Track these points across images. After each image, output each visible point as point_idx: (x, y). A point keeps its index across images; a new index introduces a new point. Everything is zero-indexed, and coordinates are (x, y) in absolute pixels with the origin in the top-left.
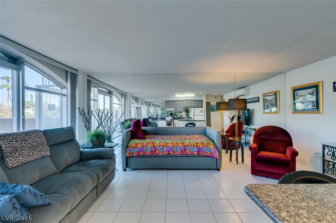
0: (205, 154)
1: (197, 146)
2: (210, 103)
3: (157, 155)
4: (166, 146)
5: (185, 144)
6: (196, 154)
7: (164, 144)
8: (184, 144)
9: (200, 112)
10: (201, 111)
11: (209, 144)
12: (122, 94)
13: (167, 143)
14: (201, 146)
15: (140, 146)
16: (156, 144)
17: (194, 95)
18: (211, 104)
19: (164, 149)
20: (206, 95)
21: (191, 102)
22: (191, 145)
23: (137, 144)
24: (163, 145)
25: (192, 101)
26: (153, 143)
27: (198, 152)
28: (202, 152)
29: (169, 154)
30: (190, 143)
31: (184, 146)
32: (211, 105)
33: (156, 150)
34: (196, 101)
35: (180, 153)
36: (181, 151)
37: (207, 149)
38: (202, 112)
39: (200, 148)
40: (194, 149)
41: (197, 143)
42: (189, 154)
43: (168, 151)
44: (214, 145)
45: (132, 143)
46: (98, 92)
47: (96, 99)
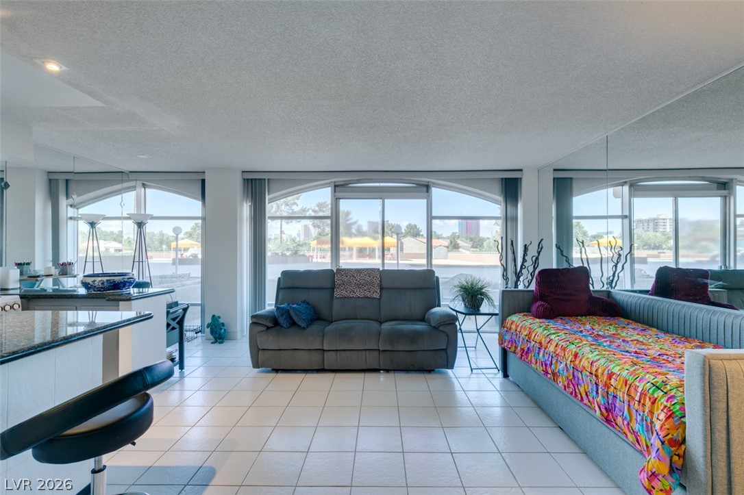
0: (630, 437)
1: (607, 386)
4: (545, 349)
5: (581, 361)
7: (543, 341)
8: (577, 362)
14: (620, 394)
15: (514, 327)
16: (534, 334)
19: (539, 354)
22: (591, 373)
23: (513, 322)
24: (540, 343)
27: (607, 410)
28: (619, 420)
31: (574, 368)
33: (529, 350)
35: (565, 386)
36: (568, 380)
37: (639, 418)
39: (615, 397)
40: (597, 393)
41: (610, 375)
43: (546, 365)
44: (671, 417)
45: (509, 318)
46: (631, 196)
47: (626, 213)
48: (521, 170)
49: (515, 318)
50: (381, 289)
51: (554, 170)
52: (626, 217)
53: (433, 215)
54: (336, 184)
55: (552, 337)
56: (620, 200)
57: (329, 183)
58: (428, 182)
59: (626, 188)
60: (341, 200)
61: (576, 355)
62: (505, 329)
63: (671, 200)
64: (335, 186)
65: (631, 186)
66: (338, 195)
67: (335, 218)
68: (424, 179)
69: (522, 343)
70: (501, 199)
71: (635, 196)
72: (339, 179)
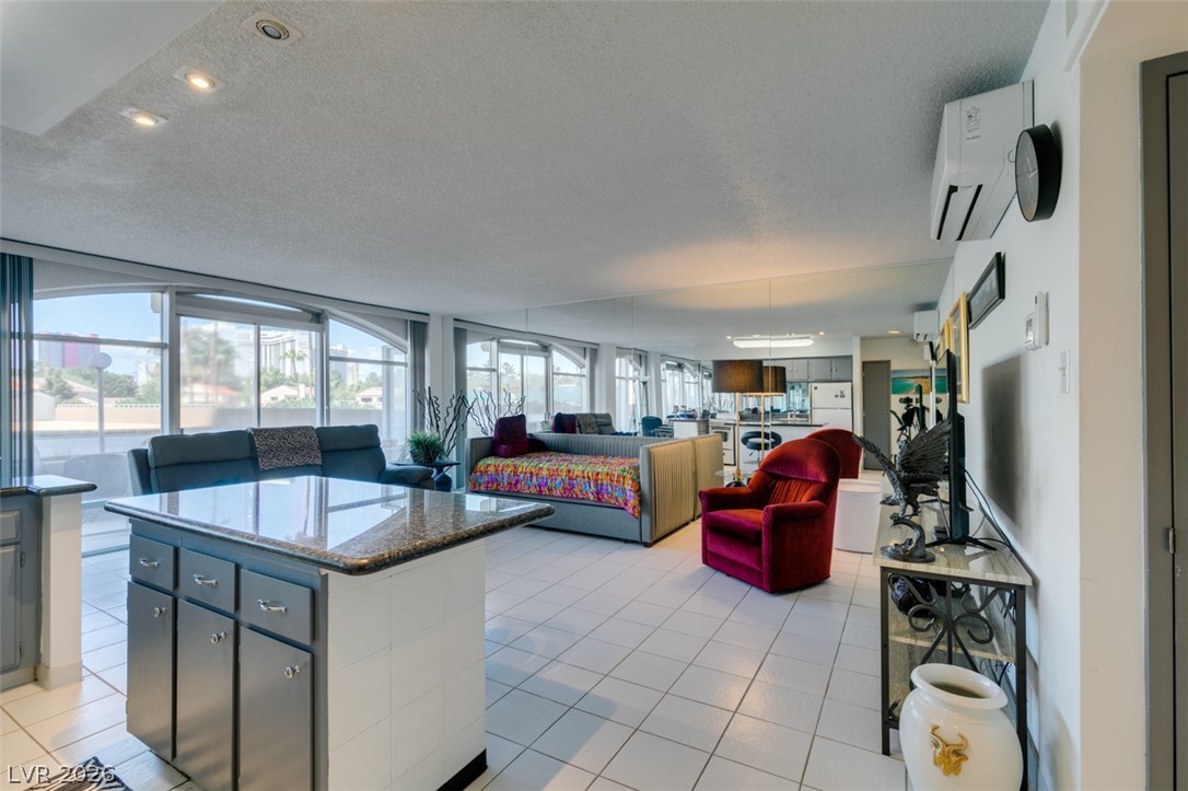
0: (612, 502)
1: (596, 480)
2: (888, 363)
3: (518, 492)
4: (537, 475)
5: (574, 473)
6: (592, 497)
7: (533, 470)
8: (572, 474)
9: (836, 396)
10: (839, 394)
11: (624, 478)
12: (585, 349)
13: (540, 469)
14: (605, 482)
15: (491, 469)
16: (520, 470)
17: (809, 342)
18: (893, 367)
20: (863, 340)
21: (808, 363)
22: (584, 478)
23: (488, 466)
24: (531, 473)
25: (814, 361)
26: (515, 467)
27: (598, 494)
28: (606, 496)
29: (541, 491)
30: (583, 472)
31: (570, 479)
32: (895, 371)
33: (517, 481)
34: (828, 361)
35: (562, 494)
36: (564, 489)
37: (618, 489)
38: (843, 396)
39: (602, 484)
40: (590, 487)
41: (598, 474)
42: (580, 496)
44: (633, 480)
45: (481, 463)
46: (498, 352)
47: (494, 367)
48: (427, 315)
49: (491, 461)
50: (323, 452)
51: (455, 320)
52: (494, 370)
53: (332, 354)
54: (180, 290)
55: (541, 465)
56: (488, 353)
57: (166, 287)
58: (323, 310)
59: (494, 344)
60: (182, 318)
61: (569, 471)
62: (478, 474)
63: (519, 357)
64: (177, 293)
65: (498, 342)
66: (181, 308)
67: (171, 347)
68: (318, 306)
69: (509, 478)
70: (408, 344)
71: (502, 352)
72: (186, 283)
